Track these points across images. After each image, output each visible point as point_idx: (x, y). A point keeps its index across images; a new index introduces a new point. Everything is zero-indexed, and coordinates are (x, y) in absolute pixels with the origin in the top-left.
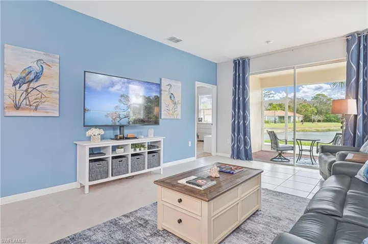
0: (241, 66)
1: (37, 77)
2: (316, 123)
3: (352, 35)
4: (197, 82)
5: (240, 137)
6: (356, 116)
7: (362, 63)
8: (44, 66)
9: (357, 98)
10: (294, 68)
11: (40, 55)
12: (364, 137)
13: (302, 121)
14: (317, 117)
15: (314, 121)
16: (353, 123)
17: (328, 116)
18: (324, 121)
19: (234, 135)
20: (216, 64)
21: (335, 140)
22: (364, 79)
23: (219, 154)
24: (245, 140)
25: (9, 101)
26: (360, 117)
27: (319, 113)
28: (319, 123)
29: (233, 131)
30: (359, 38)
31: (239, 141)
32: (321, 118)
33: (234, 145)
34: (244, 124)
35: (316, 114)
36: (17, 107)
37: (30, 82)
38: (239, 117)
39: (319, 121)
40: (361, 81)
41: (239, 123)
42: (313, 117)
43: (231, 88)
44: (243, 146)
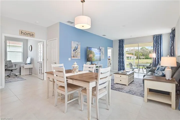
0: (121, 42)
1: (77, 49)
2: (142, 59)
3: (154, 35)
4: (108, 47)
5: (121, 65)
6: (156, 58)
7: (157, 44)
8: (78, 46)
9: (156, 53)
10: (138, 43)
11: (77, 43)
12: (158, 64)
13: (136, 59)
14: (142, 57)
15: (141, 59)
16: (155, 60)
17: (147, 56)
18: (145, 59)
19: (119, 64)
20: (112, 41)
21: (150, 65)
22: (158, 48)
23: (113, 70)
24: (123, 66)
25: (72, 55)
26: (157, 58)
27: (143, 55)
28: (143, 60)
29: (119, 63)
30: (156, 36)
31: (121, 66)
32: (144, 57)
33: (119, 67)
34: (123, 60)
35: (142, 56)
36: (74, 57)
37: (76, 50)
38: (121, 58)
39: (143, 59)
40: (157, 48)
41: (121, 60)
42: (141, 57)
43: (118, 49)
44: (122, 67)
